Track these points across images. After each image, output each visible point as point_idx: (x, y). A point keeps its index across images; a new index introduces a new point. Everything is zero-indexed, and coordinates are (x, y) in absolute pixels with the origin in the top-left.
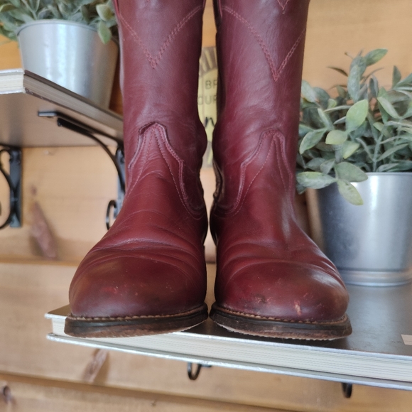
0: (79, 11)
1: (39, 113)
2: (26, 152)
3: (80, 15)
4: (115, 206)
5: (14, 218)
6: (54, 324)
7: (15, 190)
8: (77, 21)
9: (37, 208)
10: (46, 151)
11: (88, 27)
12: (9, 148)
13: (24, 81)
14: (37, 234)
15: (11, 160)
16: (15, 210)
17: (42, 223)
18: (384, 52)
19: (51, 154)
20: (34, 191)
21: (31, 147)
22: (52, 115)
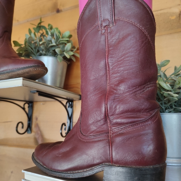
0: (51, 52)
1: (31, 91)
2: (35, 103)
3: (51, 54)
4: (65, 125)
5: (29, 129)
6: (25, 175)
7: (30, 118)
8: (50, 56)
9: (37, 125)
10: (42, 103)
11: (54, 57)
12: (28, 102)
13: (23, 82)
14: (37, 137)
15: (29, 107)
16: (29, 127)
17: (39, 132)
18: (168, 61)
19: (43, 104)
20: (37, 119)
21: (37, 102)
22: (36, 92)
